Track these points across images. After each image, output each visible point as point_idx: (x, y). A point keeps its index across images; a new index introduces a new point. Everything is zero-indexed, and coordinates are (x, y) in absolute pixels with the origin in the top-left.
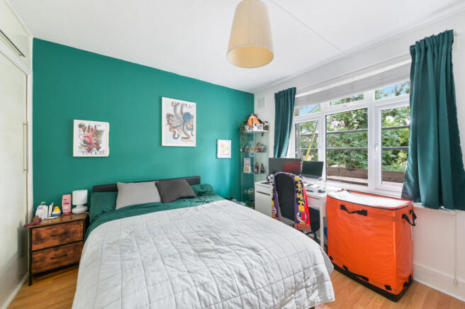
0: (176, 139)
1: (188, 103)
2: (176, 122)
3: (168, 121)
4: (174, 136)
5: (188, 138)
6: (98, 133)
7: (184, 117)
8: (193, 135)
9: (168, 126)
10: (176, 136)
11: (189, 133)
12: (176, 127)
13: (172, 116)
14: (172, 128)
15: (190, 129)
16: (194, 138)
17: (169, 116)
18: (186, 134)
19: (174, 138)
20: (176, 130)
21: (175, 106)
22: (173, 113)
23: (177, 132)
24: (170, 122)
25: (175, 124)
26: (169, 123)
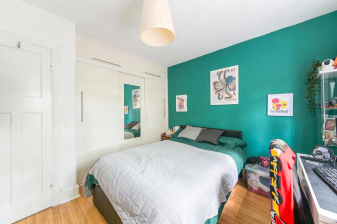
0: (221, 99)
1: (230, 68)
2: (220, 86)
3: (215, 87)
4: (219, 97)
5: (230, 97)
6: (183, 100)
7: (227, 81)
8: (235, 94)
9: (215, 90)
10: (220, 97)
11: (231, 93)
12: (220, 91)
13: (217, 82)
14: (217, 91)
15: (233, 90)
16: (237, 97)
17: (215, 83)
18: (229, 95)
19: (219, 99)
20: (220, 92)
21: (219, 75)
22: (218, 81)
23: (221, 94)
24: (216, 87)
25: (219, 88)
26: (215, 89)
